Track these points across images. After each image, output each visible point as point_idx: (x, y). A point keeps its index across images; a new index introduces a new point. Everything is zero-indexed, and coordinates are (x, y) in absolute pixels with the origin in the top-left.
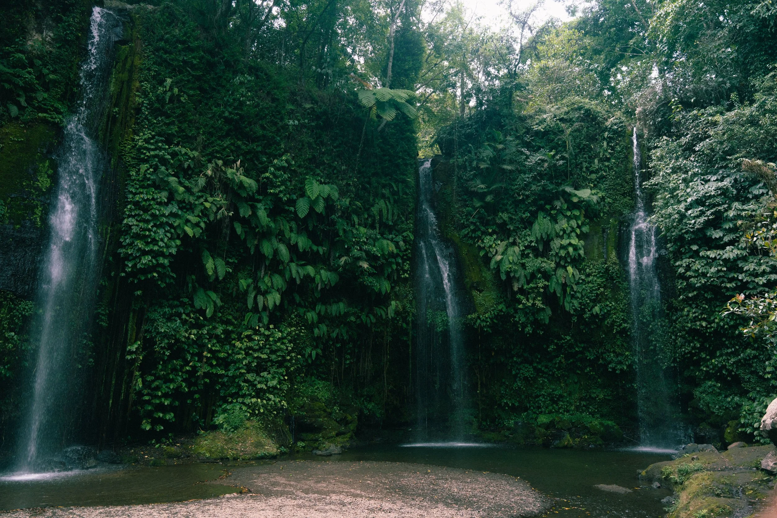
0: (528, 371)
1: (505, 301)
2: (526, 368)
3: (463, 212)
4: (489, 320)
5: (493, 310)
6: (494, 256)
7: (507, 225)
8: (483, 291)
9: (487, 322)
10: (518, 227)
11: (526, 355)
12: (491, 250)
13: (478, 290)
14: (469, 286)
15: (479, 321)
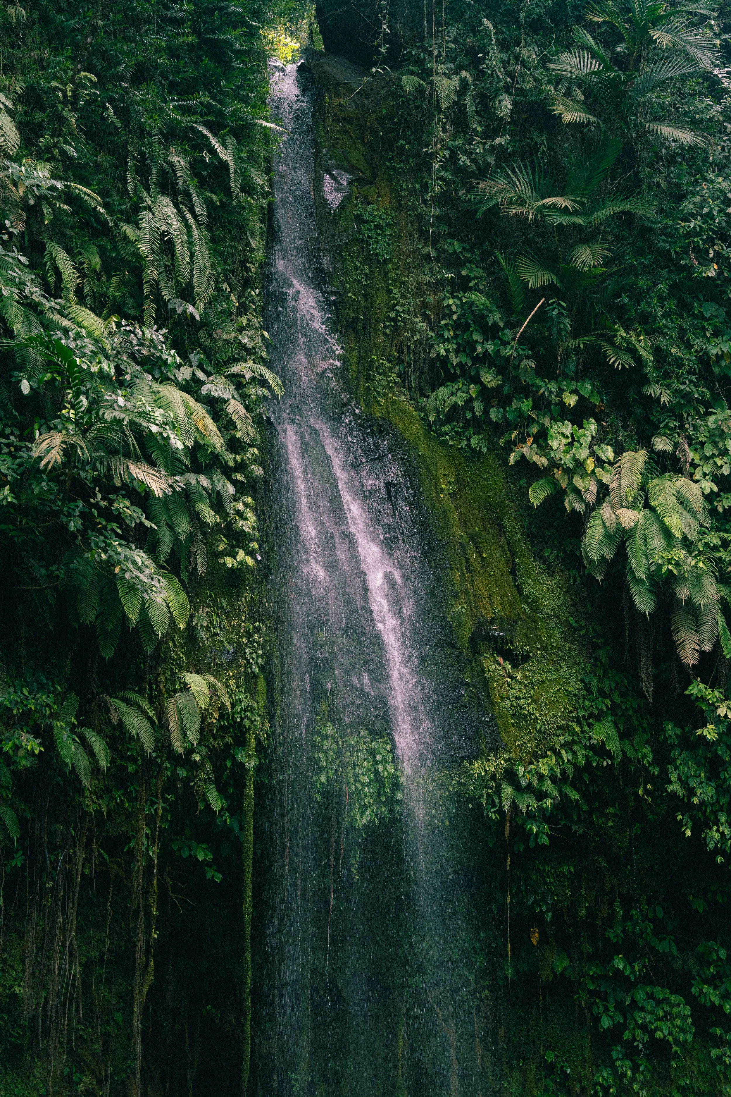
0: (668, 1016)
1: (614, 709)
2: (658, 1002)
3: (444, 312)
4: (549, 786)
5: (567, 746)
6: (590, 508)
7: (646, 381)
8: (526, 658)
9: (541, 796)
10: (686, 396)
11: (664, 946)
12: (579, 482)
13: (510, 656)
14: (467, 632)
15: (508, 790)
